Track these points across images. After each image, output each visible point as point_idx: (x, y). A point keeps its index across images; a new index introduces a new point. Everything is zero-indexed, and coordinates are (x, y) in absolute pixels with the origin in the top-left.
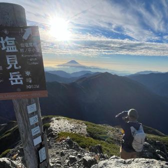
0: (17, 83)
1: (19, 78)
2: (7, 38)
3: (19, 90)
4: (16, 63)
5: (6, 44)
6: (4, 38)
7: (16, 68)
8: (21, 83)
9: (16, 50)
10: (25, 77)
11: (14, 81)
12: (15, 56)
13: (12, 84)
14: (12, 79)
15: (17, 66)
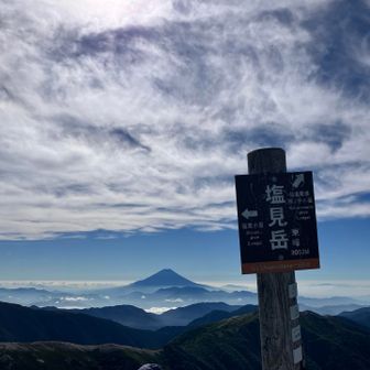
0: (279, 246)
1: (283, 239)
2: (275, 186)
3: (281, 257)
4: (282, 217)
5: (272, 194)
6: (271, 187)
7: (280, 224)
8: (285, 246)
9: (283, 201)
10: (291, 238)
11: (276, 244)
12: (281, 209)
13: (274, 247)
14: (274, 240)
15: (282, 222)
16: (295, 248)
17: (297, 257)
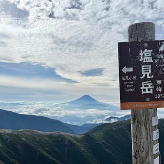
0: (147, 92)
1: (150, 87)
2: (146, 50)
3: (148, 99)
4: (150, 72)
5: (144, 56)
6: (143, 51)
7: (148, 77)
8: (151, 92)
9: (152, 61)
10: (155, 86)
11: (145, 90)
12: (150, 66)
13: (143, 92)
14: (143, 87)
15: (150, 75)
16: (158, 93)
17: (159, 99)
